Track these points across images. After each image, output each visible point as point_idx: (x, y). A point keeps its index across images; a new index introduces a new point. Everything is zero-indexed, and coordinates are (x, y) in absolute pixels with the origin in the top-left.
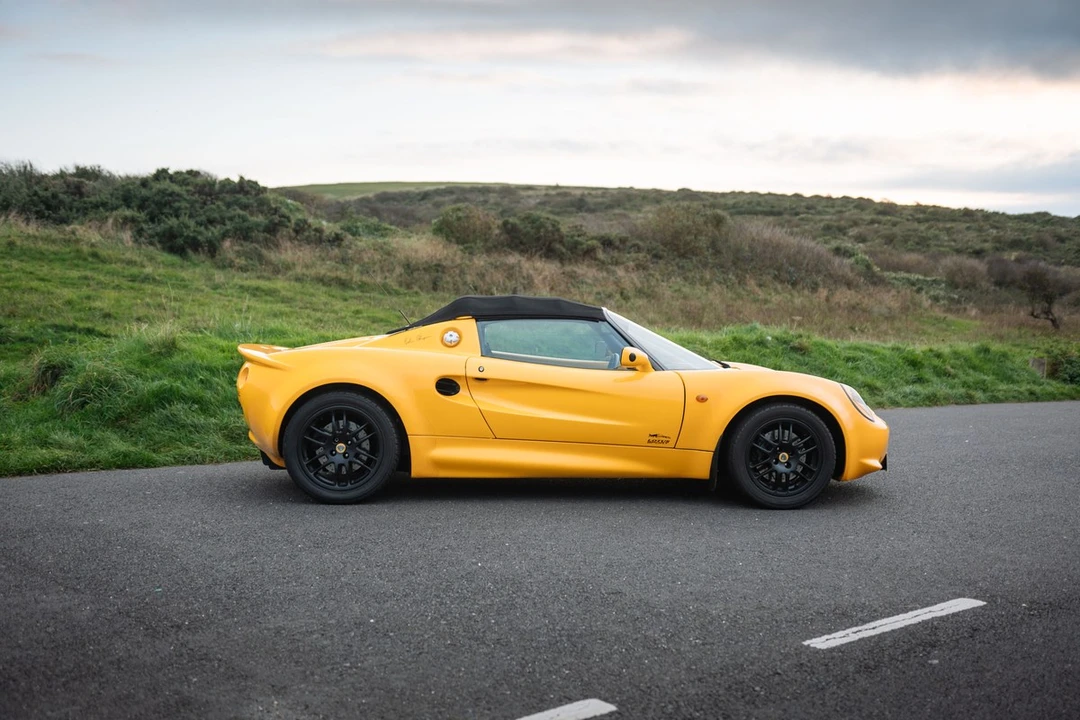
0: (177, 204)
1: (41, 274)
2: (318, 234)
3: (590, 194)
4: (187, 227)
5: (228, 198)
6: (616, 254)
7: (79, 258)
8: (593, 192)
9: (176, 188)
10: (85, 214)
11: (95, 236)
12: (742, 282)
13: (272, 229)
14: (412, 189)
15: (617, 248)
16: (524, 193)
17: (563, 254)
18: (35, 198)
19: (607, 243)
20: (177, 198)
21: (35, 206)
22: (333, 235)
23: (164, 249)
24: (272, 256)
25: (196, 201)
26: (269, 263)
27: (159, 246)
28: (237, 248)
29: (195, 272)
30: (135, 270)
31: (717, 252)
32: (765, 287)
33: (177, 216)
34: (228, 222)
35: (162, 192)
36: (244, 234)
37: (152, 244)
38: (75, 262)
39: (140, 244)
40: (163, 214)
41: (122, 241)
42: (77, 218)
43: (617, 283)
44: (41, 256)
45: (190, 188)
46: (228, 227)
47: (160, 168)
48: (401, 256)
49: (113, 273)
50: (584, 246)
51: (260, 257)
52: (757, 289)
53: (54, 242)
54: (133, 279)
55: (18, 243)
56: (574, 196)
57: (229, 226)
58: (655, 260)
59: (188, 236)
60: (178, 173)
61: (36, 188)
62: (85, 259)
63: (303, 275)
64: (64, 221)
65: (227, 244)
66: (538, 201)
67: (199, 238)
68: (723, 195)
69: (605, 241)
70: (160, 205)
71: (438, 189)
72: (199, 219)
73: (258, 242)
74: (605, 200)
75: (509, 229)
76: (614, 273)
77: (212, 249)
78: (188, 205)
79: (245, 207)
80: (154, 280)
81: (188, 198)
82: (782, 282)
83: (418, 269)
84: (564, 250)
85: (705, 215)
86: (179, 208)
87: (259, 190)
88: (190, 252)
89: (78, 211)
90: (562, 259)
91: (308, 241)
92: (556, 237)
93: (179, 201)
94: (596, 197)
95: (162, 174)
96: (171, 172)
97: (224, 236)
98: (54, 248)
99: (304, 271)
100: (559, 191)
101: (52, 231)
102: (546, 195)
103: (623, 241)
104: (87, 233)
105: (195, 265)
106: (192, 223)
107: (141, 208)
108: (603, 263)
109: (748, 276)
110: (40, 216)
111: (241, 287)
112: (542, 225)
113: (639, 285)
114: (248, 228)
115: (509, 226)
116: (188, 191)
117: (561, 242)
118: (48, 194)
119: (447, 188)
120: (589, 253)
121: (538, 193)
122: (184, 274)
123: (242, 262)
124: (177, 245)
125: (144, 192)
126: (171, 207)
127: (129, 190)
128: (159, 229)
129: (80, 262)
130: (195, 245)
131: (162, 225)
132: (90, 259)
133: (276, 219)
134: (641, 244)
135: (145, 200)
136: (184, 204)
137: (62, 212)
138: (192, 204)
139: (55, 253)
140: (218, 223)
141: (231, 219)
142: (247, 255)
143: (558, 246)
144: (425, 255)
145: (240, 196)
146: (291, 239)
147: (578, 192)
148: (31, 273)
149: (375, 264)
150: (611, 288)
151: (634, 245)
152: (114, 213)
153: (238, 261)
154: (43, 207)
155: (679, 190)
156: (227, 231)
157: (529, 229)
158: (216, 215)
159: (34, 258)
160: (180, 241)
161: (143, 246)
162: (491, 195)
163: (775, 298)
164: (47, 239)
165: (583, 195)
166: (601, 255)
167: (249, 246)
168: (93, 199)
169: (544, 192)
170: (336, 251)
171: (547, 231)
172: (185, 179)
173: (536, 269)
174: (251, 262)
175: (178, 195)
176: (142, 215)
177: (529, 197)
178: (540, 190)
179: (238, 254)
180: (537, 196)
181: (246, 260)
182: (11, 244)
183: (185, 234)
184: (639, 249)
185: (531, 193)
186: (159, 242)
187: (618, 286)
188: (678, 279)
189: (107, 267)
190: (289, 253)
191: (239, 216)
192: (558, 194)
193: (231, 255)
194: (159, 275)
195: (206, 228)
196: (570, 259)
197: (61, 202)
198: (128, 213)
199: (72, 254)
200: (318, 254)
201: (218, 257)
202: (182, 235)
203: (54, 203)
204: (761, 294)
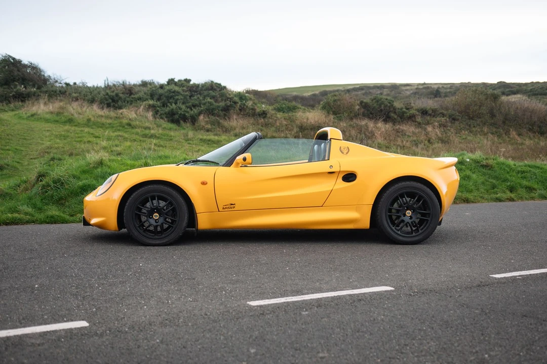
0: (177, 97)
1: (97, 134)
2: (253, 111)
3: (443, 87)
4: (181, 109)
5: (206, 93)
6: (428, 118)
7: (120, 126)
8: (445, 86)
9: (177, 88)
10: (131, 104)
11: (133, 115)
12: (507, 133)
13: (226, 109)
14: (341, 88)
15: (430, 115)
16: (404, 88)
17: (395, 119)
18: (107, 96)
19: (424, 112)
20: (177, 94)
21: (107, 100)
22: (262, 112)
23: (168, 121)
24: (226, 123)
25: (187, 95)
26: (223, 127)
27: (166, 119)
28: (207, 119)
29: (177, 133)
30: (147, 132)
31: (493, 115)
32: (522, 136)
33: (176, 103)
34: (202, 106)
35: (169, 91)
36: (210, 112)
37: (162, 118)
38: (118, 128)
39: (156, 119)
40: (169, 102)
41: (146, 117)
42: (125, 106)
43: (427, 134)
44: (102, 126)
45: (184, 88)
46: (202, 109)
47: (170, 78)
48: (298, 122)
49: (137, 134)
50: (408, 114)
51: (219, 123)
52: (516, 136)
53: (111, 118)
54: (145, 136)
55: (92, 119)
56: (434, 88)
57: (203, 107)
58: (453, 121)
59: (181, 114)
60: (180, 81)
61: (108, 91)
62: (124, 127)
63: (240, 133)
64: (120, 108)
65: (201, 117)
66: (412, 92)
67: (187, 114)
68: (526, 84)
69: (423, 111)
70: (169, 98)
71: (355, 88)
72: (187, 105)
73: (219, 116)
74: (452, 90)
75: (364, 105)
76: (425, 129)
77: (194, 120)
78: (182, 97)
79: (213, 97)
80: (156, 136)
81: (183, 93)
82: (534, 132)
84: (396, 117)
85: (487, 94)
86: (178, 99)
87: (222, 88)
88: (182, 122)
89: (128, 102)
90: (394, 122)
91: (248, 115)
92: (392, 109)
93: (178, 95)
94: (446, 89)
95: (171, 81)
96: (176, 80)
97: (200, 113)
98: (109, 121)
99: (241, 131)
100: (425, 86)
101: (112, 114)
102: (417, 89)
103: (434, 111)
104: (129, 113)
105: (184, 129)
106: (183, 107)
107: (159, 99)
108: (419, 123)
109: (511, 130)
110: (109, 106)
111: (201, 139)
112: (383, 103)
113: (440, 135)
114: (213, 109)
115: (363, 104)
116: (183, 90)
117: (395, 112)
118: (114, 94)
119: (360, 87)
120: (412, 118)
121: (412, 88)
122: (172, 133)
123: (209, 126)
124: (176, 119)
125: (161, 91)
126: (174, 98)
127: (153, 90)
128: (167, 110)
129: (121, 128)
130: (185, 119)
131: (168, 108)
132: (126, 127)
133: (228, 103)
134: (445, 112)
135: (161, 95)
136: (180, 97)
137: (120, 103)
138: (185, 97)
139: (110, 124)
140: (198, 106)
141: (204, 104)
142: (213, 123)
143: (392, 115)
144: (312, 121)
145: (211, 92)
146: (238, 114)
147: (436, 87)
148: (92, 134)
149: (282, 126)
150: (423, 137)
151: (441, 113)
152: (144, 103)
153: (207, 126)
154: (110, 101)
155: (498, 83)
156: (202, 111)
157: (375, 105)
158: (197, 102)
159: (98, 127)
160: (177, 117)
161: (158, 120)
162: (385, 90)
163: (528, 142)
164: (107, 117)
165: (439, 88)
166: (419, 119)
167: (213, 118)
168: (136, 96)
169: (416, 87)
170: (262, 120)
171: (386, 106)
172: (182, 84)
173: (377, 128)
174: (214, 127)
175: (178, 92)
176: (158, 103)
177: (406, 90)
178: (414, 86)
179: (207, 123)
180: (411, 89)
181: (211, 125)
182: (89, 120)
183: (179, 113)
184: (443, 115)
185: (408, 88)
186: (166, 117)
187: (427, 137)
188: (467, 132)
189: (134, 131)
190: (235, 122)
191: (208, 102)
192: (424, 88)
193: (203, 124)
194: (159, 134)
195: (191, 110)
196: (399, 122)
197: (120, 98)
198: (151, 102)
199: (118, 124)
200: (251, 122)
201: (196, 124)
202: (178, 114)
203: (116, 98)
204: (519, 140)
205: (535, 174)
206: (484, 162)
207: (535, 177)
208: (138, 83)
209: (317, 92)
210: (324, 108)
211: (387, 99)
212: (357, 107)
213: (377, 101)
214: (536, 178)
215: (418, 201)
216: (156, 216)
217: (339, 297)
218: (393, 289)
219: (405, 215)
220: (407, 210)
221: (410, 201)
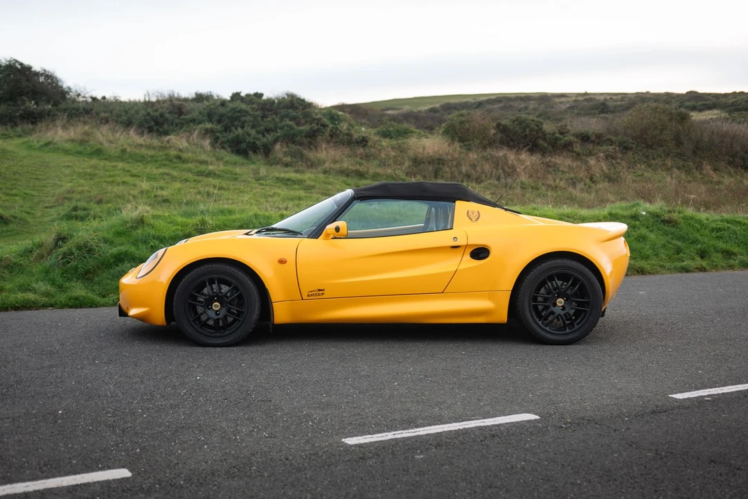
0: (244, 118)
1: (135, 172)
2: (349, 138)
3: (611, 99)
4: (249, 135)
5: (283, 112)
6: (590, 146)
7: (167, 160)
8: (614, 97)
9: (243, 106)
10: (181, 128)
11: (183, 143)
12: (699, 167)
13: (312, 135)
14: (470, 100)
15: (593, 142)
16: (557, 100)
17: (545, 148)
18: (148, 117)
19: (585, 138)
20: (245, 114)
21: (148, 123)
22: (361, 138)
23: (232, 152)
24: (311, 155)
25: (258, 116)
26: (308, 160)
27: (229, 149)
28: (285, 149)
29: (244, 169)
30: (203, 168)
31: (679, 143)
32: (719, 171)
33: (243, 127)
34: (279, 131)
35: (234, 110)
36: (290, 138)
37: (223, 148)
38: (164, 162)
39: (215, 148)
40: (234, 126)
41: (202, 147)
42: (174, 131)
43: (588, 169)
44: (142, 159)
45: (254, 106)
46: (279, 134)
47: (235, 92)
48: (411, 153)
49: (190, 170)
50: (563, 141)
51: (302, 156)
52: (711, 172)
53: (154, 148)
54: (200, 174)
55: (128, 150)
56: (599, 100)
57: (280, 133)
58: (624, 151)
59: (249, 142)
60: (248, 95)
61: (149, 110)
62: (171, 161)
63: (330, 168)
64: (166, 133)
65: (278, 146)
66: (568, 105)
67: (257, 143)
68: (726, 95)
69: (584, 137)
70: (233, 119)
71: (490, 99)
72: (259, 129)
73: (301, 144)
74: (623, 103)
75: (502, 129)
76: (586, 162)
77: (267, 150)
78: (252, 119)
79: (293, 119)
80: (215, 174)
81: (252, 113)
82: (736, 167)
83: (424, 163)
84: (546, 145)
85: (671, 114)
86: (245, 121)
87: (305, 106)
88: (251, 153)
89: (177, 125)
90: (544, 152)
91: (342, 143)
92: (540, 134)
93: (245, 116)
94: (616, 101)
95: (236, 96)
96: (243, 94)
97: (275, 141)
98: (151, 153)
99: (332, 166)
100: (587, 97)
101: (156, 142)
102: (575, 101)
103: (599, 136)
104: (178, 141)
105: (254, 163)
106: (253, 132)
107: (219, 122)
108: (578, 154)
109: (704, 162)
110: (150, 130)
111: (277, 178)
112: (528, 126)
113: (606, 170)
114: (294, 134)
115: (501, 127)
116: (253, 108)
117: (544, 139)
118: (157, 114)
119: (497, 98)
120: (567, 146)
121: (569, 99)
122: (238, 170)
123: (288, 159)
124: (243, 149)
125: (222, 110)
126: (239, 120)
127: (211, 109)
128: (231, 136)
129: (168, 163)
130: (255, 149)
131: (232, 134)
132: (174, 160)
133: (315, 126)
134: (614, 138)
135: (222, 116)
136: (248, 118)
137: (166, 127)
138: (255, 117)
139: (152, 157)
140: (273, 131)
141: (282, 128)
142: (293, 155)
143: (541, 142)
144: (430, 152)
145: (291, 110)
146: (328, 142)
147: (602, 98)
148: (128, 171)
149: (389, 159)
150: (582, 174)
151: (608, 140)
152: (200, 126)
153: (285, 159)
154: (153, 123)
155: (687, 93)
156: (278, 137)
157: (517, 128)
158: (272, 126)
159: (137, 161)
160: (244, 146)
161: (218, 150)
162: (531, 102)
163: (727, 180)
164: (149, 147)
165: (606, 100)
166: (578, 148)
167: (294, 147)
168: (187, 117)
169: (574, 98)
170: (362, 150)
171: (532, 130)
172: (251, 100)
173: (519, 160)
174: (295, 160)
175: (246, 112)
176: (219, 127)
177: (561, 103)
178: (571, 97)
179: (286, 154)
180: (568, 102)
181: (292, 157)
182: (124, 151)
183: (247, 140)
184: (611, 143)
185: (563, 99)
186: (230, 146)
187: (588, 173)
188: (643, 166)
189: (185, 166)
190: (326, 153)
191: (287, 125)
192: (586, 100)
193: (280, 155)
194: (219, 171)
195: (264, 136)
196: (550, 152)
197: (166, 120)
198: (209, 126)
199: (163, 157)
200: (347, 152)
201: (271, 156)
202: (245, 141)
203: (160, 120)
204: (716, 178)
205: (735, 233)
206: (666, 216)
207: (735, 236)
208: (190, 97)
209: (437, 106)
210: (446, 132)
211: (533, 121)
212: (493, 131)
213: (520, 123)
214: (736, 238)
215: (573, 285)
216: (216, 306)
217: (465, 432)
218: (537, 417)
219: (555, 305)
220: (558, 297)
221: (562, 285)
